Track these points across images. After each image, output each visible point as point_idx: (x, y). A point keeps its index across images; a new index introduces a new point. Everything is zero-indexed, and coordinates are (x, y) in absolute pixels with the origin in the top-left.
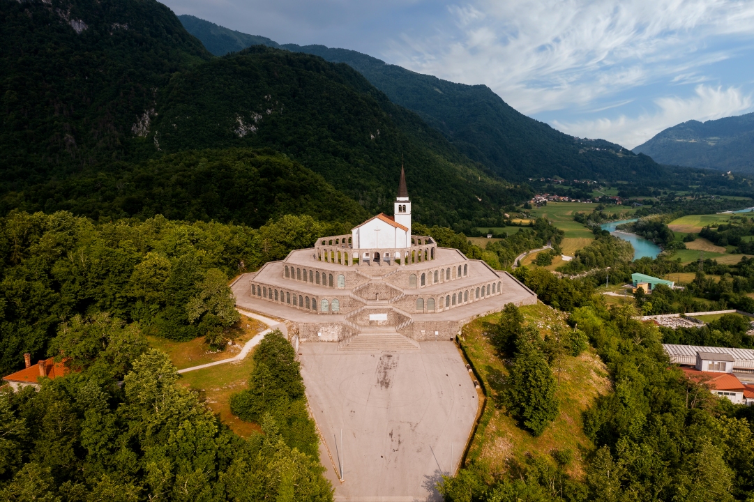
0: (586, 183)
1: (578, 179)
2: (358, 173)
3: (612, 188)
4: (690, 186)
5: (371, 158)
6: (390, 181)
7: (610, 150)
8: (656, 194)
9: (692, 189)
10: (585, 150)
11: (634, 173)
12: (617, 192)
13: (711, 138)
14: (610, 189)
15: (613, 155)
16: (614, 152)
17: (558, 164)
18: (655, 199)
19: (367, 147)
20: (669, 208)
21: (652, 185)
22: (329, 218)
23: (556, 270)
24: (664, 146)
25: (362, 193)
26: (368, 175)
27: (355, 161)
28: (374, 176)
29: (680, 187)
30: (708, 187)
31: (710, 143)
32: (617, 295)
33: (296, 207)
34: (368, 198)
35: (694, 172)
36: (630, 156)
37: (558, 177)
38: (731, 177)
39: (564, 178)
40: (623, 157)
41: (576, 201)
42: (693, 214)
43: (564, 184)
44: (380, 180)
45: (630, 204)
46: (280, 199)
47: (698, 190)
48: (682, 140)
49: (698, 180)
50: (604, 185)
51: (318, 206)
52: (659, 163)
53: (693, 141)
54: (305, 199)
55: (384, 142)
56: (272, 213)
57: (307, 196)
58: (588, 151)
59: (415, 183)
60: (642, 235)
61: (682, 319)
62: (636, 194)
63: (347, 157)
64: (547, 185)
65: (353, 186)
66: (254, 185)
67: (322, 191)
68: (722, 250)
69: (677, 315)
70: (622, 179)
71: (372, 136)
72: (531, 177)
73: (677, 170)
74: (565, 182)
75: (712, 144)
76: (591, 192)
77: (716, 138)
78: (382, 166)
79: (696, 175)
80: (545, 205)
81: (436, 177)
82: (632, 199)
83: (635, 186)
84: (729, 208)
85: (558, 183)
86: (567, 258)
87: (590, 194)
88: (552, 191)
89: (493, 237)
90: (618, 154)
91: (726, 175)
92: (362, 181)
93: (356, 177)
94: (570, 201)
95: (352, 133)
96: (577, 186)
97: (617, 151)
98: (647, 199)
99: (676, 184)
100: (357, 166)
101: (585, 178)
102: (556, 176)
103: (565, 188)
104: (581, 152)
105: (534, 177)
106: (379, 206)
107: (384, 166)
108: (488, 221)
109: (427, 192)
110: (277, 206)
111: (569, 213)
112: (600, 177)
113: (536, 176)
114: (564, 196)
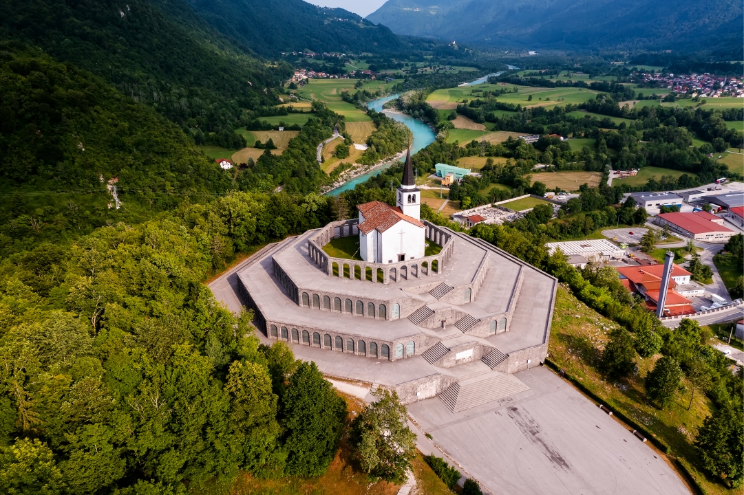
0: (336, 56)
1: (328, 52)
2: (120, 62)
3: (361, 61)
4: (425, 57)
5: (128, 41)
6: (156, 69)
7: (352, 21)
8: (400, 66)
9: (426, 60)
10: (329, 20)
11: (376, 44)
12: (367, 65)
13: (432, 7)
14: (359, 62)
15: (355, 25)
16: (355, 23)
17: (307, 36)
18: (402, 72)
19: (119, 27)
20: (420, 82)
21: (394, 56)
22: (128, 132)
23: (357, 162)
24: (393, 15)
25: (132, 87)
26: (132, 64)
27: (110, 46)
28: (138, 64)
29: (417, 58)
30: (440, 57)
31: (431, 12)
32: (429, 188)
33: (89, 123)
34: (141, 93)
35: (425, 42)
36: (370, 27)
37: (309, 51)
38: (456, 47)
39: (315, 51)
40: (365, 28)
41: (334, 78)
42: (441, 88)
43: (317, 58)
44: (145, 68)
45: (382, 78)
46: (69, 117)
47: (432, 61)
48: (408, 9)
49: (430, 50)
50: (353, 58)
51: (112, 119)
52: (395, 33)
53: (417, 10)
54: (95, 111)
55: (137, 20)
56: (62, 135)
57: (97, 107)
58: (332, 22)
59: (183, 69)
60: (409, 114)
61: (494, 209)
62: (384, 68)
63: (99, 42)
64: (300, 59)
65: (118, 78)
66: (29, 100)
67: (109, 98)
68: (482, 127)
69: (489, 205)
70: (366, 51)
71: (122, 13)
72: (283, 51)
73: (411, 39)
74: (317, 56)
75: (433, 13)
76: (344, 66)
77: (435, 7)
78: (142, 51)
79: (427, 45)
80: (308, 83)
81: (202, 61)
82: (383, 72)
83: (380, 58)
84: (465, 80)
85: (311, 57)
86: (361, 147)
87: (343, 68)
88: (307, 66)
89: (285, 129)
90: (359, 24)
91: (452, 45)
92: (127, 72)
93: (118, 67)
94: (328, 77)
95: (98, 9)
96: (329, 59)
97: (358, 22)
98: (395, 72)
99: (414, 55)
100: (115, 52)
101: (334, 50)
102: (306, 50)
103: (319, 62)
104: (326, 22)
105: (286, 51)
106: (156, 102)
107: (145, 50)
108: (270, 110)
109: (199, 80)
110: (67, 126)
111: (334, 92)
112: (347, 49)
113: (288, 49)
114: (321, 71)
